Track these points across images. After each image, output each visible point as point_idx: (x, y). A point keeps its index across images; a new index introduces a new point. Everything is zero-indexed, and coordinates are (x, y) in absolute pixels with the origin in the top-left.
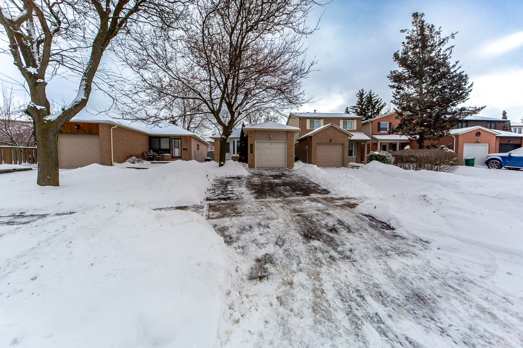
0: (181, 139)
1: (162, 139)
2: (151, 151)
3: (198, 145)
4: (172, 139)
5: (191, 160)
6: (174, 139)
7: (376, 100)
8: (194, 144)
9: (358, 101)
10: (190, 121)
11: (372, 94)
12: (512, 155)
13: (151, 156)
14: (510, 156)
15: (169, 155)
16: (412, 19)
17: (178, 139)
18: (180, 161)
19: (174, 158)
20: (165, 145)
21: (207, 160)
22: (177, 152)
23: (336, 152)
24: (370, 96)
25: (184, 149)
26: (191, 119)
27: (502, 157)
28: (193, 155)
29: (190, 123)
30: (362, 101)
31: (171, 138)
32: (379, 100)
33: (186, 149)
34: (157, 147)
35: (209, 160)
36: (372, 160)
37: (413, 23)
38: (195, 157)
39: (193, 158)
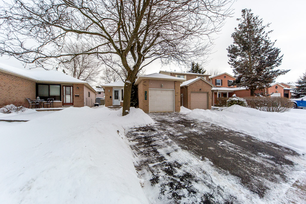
0: (73, 86)
1: (51, 86)
2: (38, 98)
3: (89, 93)
4: (63, 86)
5: (83, 106)
6: (66, 86)
7: (200, 68)
8: (86, 91)
9: (192, 68)
10: (80, 75)
11: (198, 64)
12: (304, 100)
13: (38, 103)
14: (302, 100)
15: (60, 101)
16: (242, 13)
17: (70, 86)
18: (71, 108)
19: (65, 105)
20: (54, 92)
21: (95, 105)
22: (68, 99)
23: (202, 98)
24: (197, 66)
25: (76, 96)
26: (80, 73)
27: (296, 101)
28: (85, 101)
29: (79, 76)
30: (193, 68)
31: (61, 86)
32: (202, 68)
33: (78, 96)
34: (46, 94)
35: (98, 105)
36: (233, 105)
37: (242, 16)
38: (87, 104)
39: (85, 104)
